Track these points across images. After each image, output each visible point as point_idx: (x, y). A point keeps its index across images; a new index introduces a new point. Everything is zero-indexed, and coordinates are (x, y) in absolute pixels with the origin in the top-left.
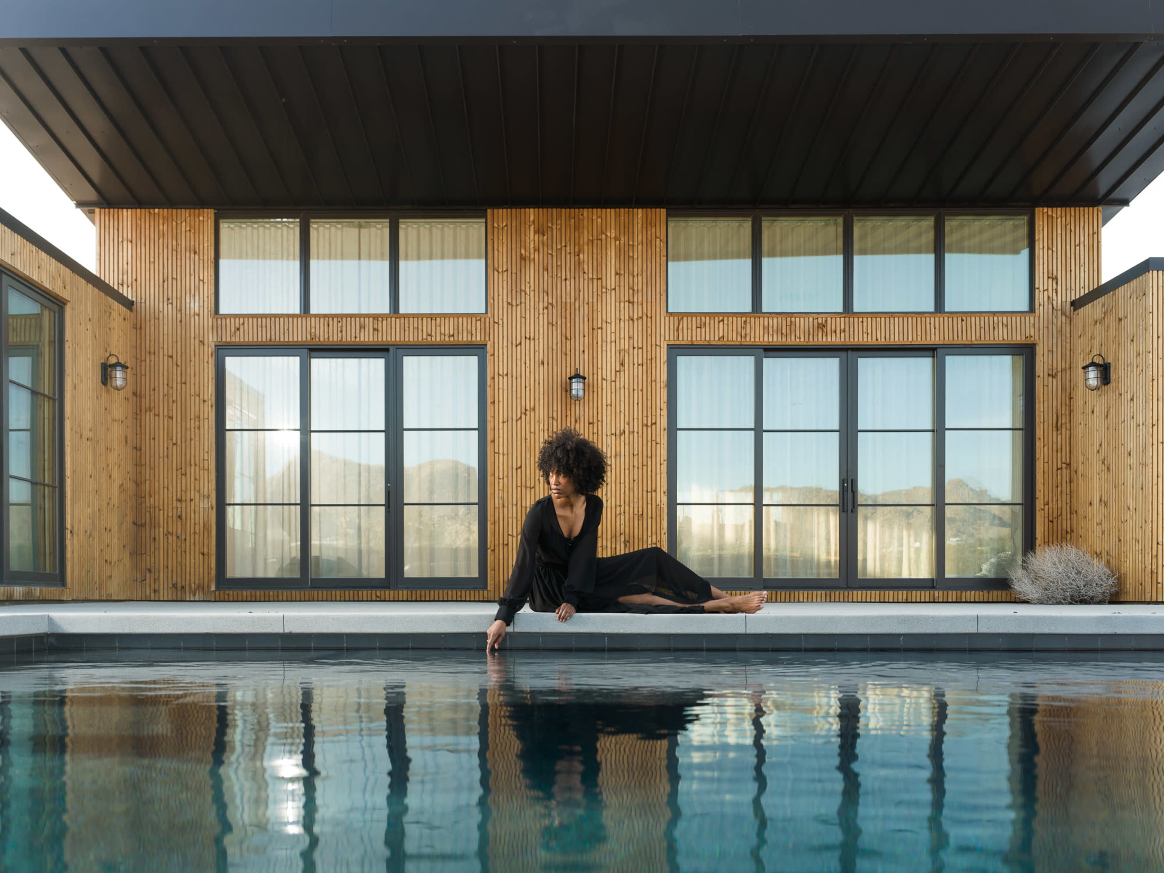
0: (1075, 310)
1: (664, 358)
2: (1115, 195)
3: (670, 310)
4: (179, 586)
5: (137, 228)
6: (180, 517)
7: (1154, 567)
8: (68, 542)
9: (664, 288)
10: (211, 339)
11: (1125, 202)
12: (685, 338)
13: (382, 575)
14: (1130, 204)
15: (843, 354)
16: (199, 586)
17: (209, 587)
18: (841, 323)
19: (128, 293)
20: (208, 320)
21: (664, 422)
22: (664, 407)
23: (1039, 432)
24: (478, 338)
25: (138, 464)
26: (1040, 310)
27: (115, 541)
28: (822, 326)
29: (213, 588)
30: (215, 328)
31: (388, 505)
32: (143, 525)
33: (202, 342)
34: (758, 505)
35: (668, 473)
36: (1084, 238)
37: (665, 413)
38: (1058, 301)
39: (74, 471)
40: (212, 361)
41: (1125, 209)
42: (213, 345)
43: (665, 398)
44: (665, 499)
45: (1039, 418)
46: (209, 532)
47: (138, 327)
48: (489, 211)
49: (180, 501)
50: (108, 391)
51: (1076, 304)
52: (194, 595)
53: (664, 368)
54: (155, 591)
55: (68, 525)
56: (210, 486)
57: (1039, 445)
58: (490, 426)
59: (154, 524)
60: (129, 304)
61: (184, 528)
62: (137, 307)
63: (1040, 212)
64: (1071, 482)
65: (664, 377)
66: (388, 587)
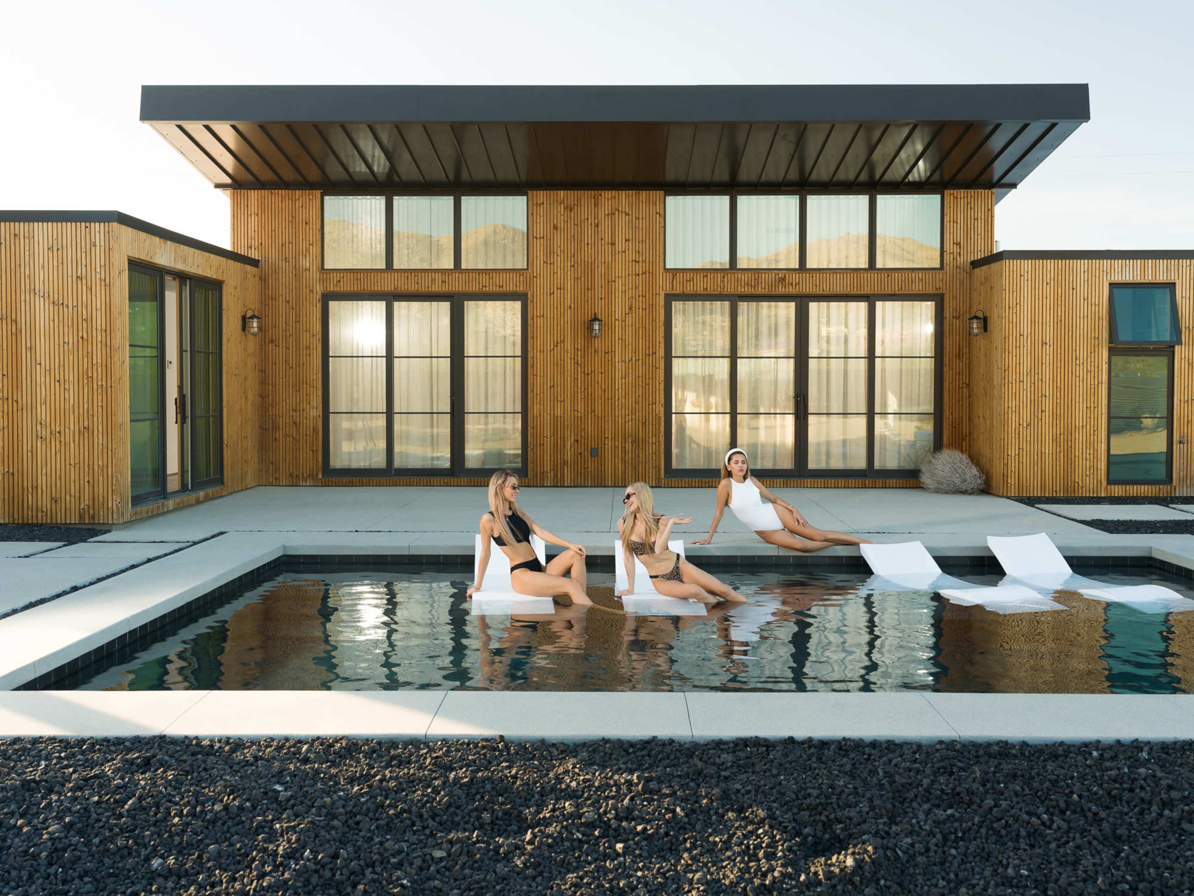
0: (973, 268)
1: (662, 303)
2: (1005, 180)
3: (668, 267)
4: (295, 475)
5: (262, 205)
6: (295, 423)
7: (1005, 471)
8: (225, 453)
9: (662, 251)
10: (319, 289)
11: (1014, 186)
12: (678, 290)
13: (447, 465)
14: (1018, 187)
15: (799, 299)
16: (310, 475)
17: (317, 475)
18: (796, 278)
19: (254, 254)
20: (315, 274)
21: (662, 352)
22: (662, 340)
23: (946, 361)
24: (521, 289)
25: (263, 382)
26: (947, 268)
27: (250, 444)
28: (783, 280)
29: (320, 476)
30: (322, 280)
31: (453, 413)
32: (266, 430)
33: (311, 291)
34: (734, 414)
35: (665, 390)
36: (980, 214)
37: (662, 345)
38: (961, 260)
39: (228, 401)
40: (319, 305)
41: (1014, 191)
42: (320, 293)
43: (662, 334)
44: (662, 410)
45: (947, 349)
46: (317, 433)
47: (263, 279)
48: (529, 192)
49: (296, 411)
50: (245, 335)
51: (975, 264)
52: (306, 481)
53: (662, 311)
54: (276, 479)
55: (225, 442)
56: (317, 400)
57: (946, 369)
58: (530, 355)
59: (275, 427)
60: (255, 263)
61: (297, 430)
62: (262, 264)
63: (947, 192)
64: (969, 397)
65: (662, 318)
66: (452, 475)
